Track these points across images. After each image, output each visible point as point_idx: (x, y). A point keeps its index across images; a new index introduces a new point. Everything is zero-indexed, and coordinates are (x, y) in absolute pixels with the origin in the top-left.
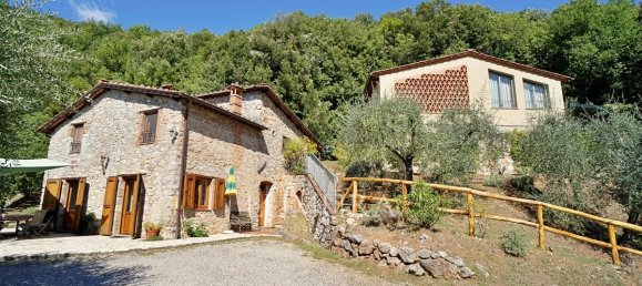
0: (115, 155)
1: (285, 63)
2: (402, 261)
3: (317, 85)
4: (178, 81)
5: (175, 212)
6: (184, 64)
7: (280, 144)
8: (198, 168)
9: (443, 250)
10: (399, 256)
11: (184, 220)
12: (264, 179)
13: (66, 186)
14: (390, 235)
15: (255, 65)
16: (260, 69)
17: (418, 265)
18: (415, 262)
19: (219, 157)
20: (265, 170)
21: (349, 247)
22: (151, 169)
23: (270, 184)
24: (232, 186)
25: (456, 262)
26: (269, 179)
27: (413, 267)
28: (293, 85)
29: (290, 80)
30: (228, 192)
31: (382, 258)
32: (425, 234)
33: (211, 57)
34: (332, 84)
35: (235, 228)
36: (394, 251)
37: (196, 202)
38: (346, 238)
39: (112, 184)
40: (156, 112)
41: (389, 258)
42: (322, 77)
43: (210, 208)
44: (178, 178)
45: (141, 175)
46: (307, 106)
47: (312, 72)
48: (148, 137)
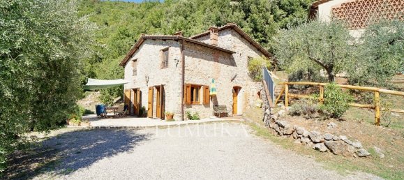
0: (151, 75)
1: (253, 7)
2: (312, 141)
3: (276, 19)
4: (190, 28)
5: (181, 106)
6: (193, 18)
7: (246, 62)
8: (192, 80)
9: (345, 134)
10: (309, 137)
11: (186, 110)
12: (236, 85)
13: (133, 92)
14: (307, 121)
15: (233, 11)
16: (236, 13)
17: (323, 144)
18: (320, 142)
19: (205, 72)
20: (236, 79)
21: (278, 129)
22: (167, 82)
23: (240, 88)
24: (213, 90)
25: (354, 144)
26: (239, 85)
27: (318, 146)
28: (258, 21)
29: (256, 18)
30: (211, 93)
31: (298, 138)
32: (333, 122)
33: (207, 10)
34: (287, 16)
35: (216, 115)
36: (306, 133)
37: (192, 100)
38: (277, 123)
39: (151, 91)
40: (167, 49)
41: (302, 138)
42: (279, 12)
43: (201, 103)
44: (181, 87)
45: (162, 86)
46: (269, 34)
47: (272, 10)
48: (165, 64)
